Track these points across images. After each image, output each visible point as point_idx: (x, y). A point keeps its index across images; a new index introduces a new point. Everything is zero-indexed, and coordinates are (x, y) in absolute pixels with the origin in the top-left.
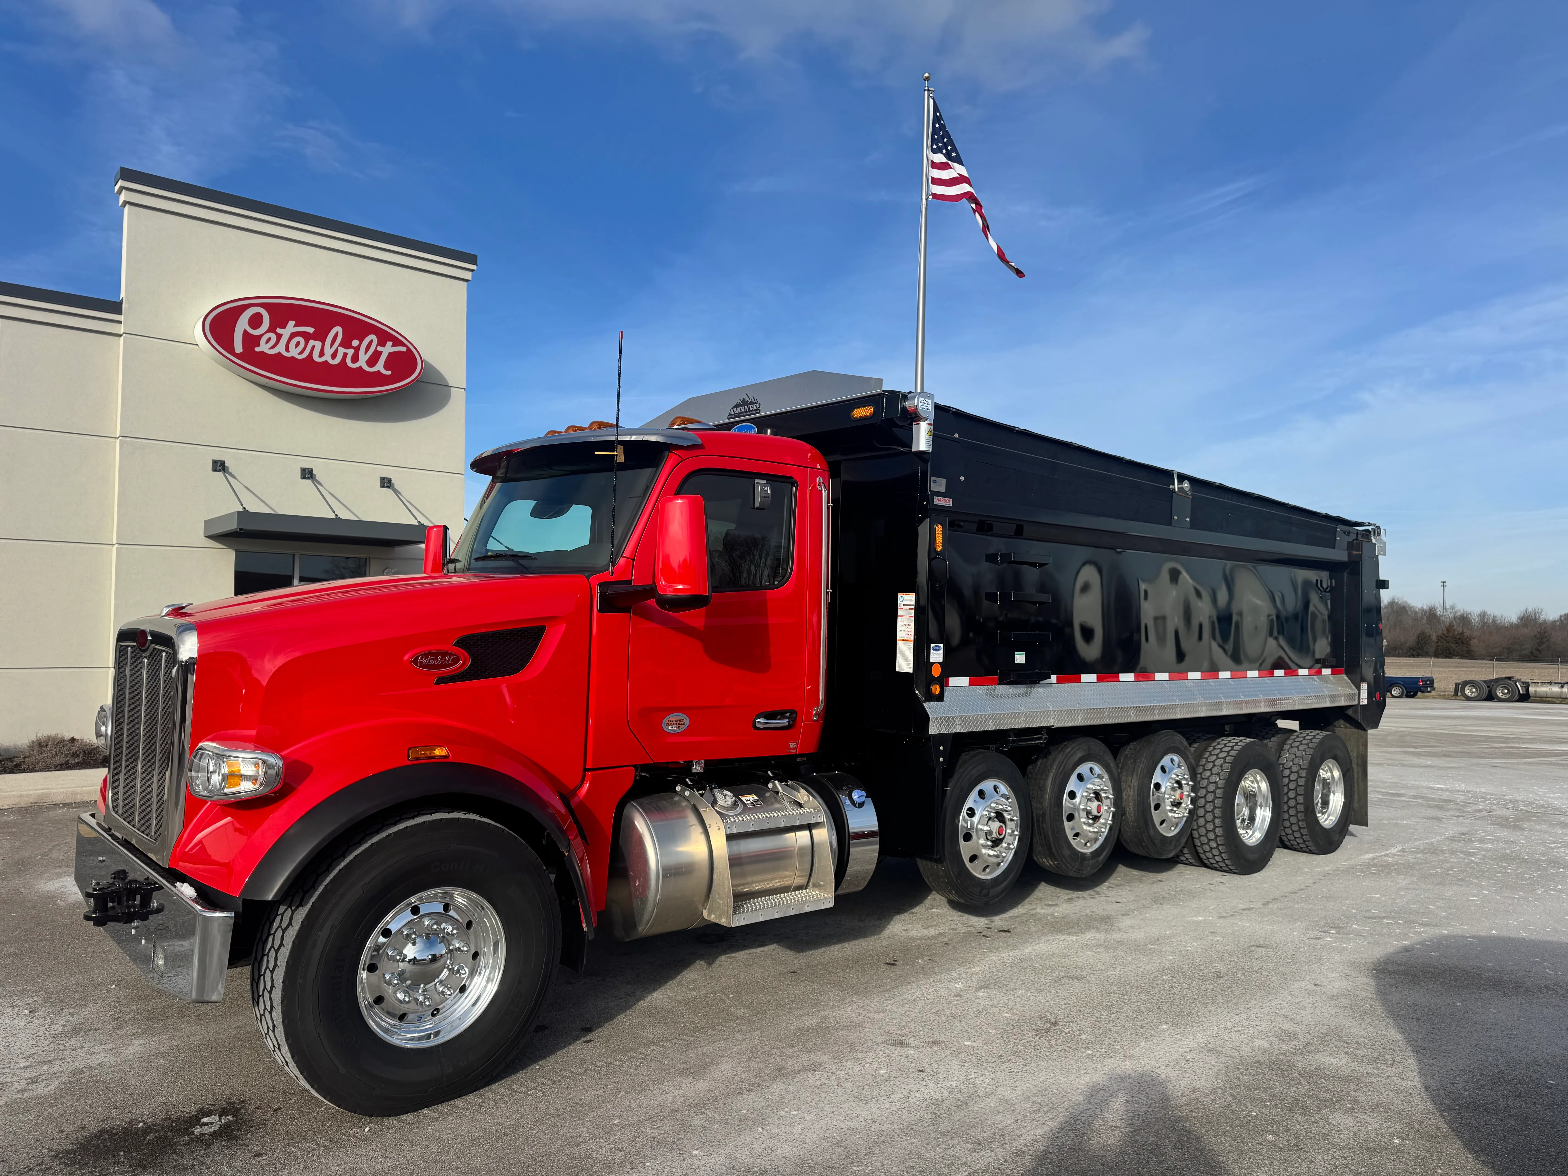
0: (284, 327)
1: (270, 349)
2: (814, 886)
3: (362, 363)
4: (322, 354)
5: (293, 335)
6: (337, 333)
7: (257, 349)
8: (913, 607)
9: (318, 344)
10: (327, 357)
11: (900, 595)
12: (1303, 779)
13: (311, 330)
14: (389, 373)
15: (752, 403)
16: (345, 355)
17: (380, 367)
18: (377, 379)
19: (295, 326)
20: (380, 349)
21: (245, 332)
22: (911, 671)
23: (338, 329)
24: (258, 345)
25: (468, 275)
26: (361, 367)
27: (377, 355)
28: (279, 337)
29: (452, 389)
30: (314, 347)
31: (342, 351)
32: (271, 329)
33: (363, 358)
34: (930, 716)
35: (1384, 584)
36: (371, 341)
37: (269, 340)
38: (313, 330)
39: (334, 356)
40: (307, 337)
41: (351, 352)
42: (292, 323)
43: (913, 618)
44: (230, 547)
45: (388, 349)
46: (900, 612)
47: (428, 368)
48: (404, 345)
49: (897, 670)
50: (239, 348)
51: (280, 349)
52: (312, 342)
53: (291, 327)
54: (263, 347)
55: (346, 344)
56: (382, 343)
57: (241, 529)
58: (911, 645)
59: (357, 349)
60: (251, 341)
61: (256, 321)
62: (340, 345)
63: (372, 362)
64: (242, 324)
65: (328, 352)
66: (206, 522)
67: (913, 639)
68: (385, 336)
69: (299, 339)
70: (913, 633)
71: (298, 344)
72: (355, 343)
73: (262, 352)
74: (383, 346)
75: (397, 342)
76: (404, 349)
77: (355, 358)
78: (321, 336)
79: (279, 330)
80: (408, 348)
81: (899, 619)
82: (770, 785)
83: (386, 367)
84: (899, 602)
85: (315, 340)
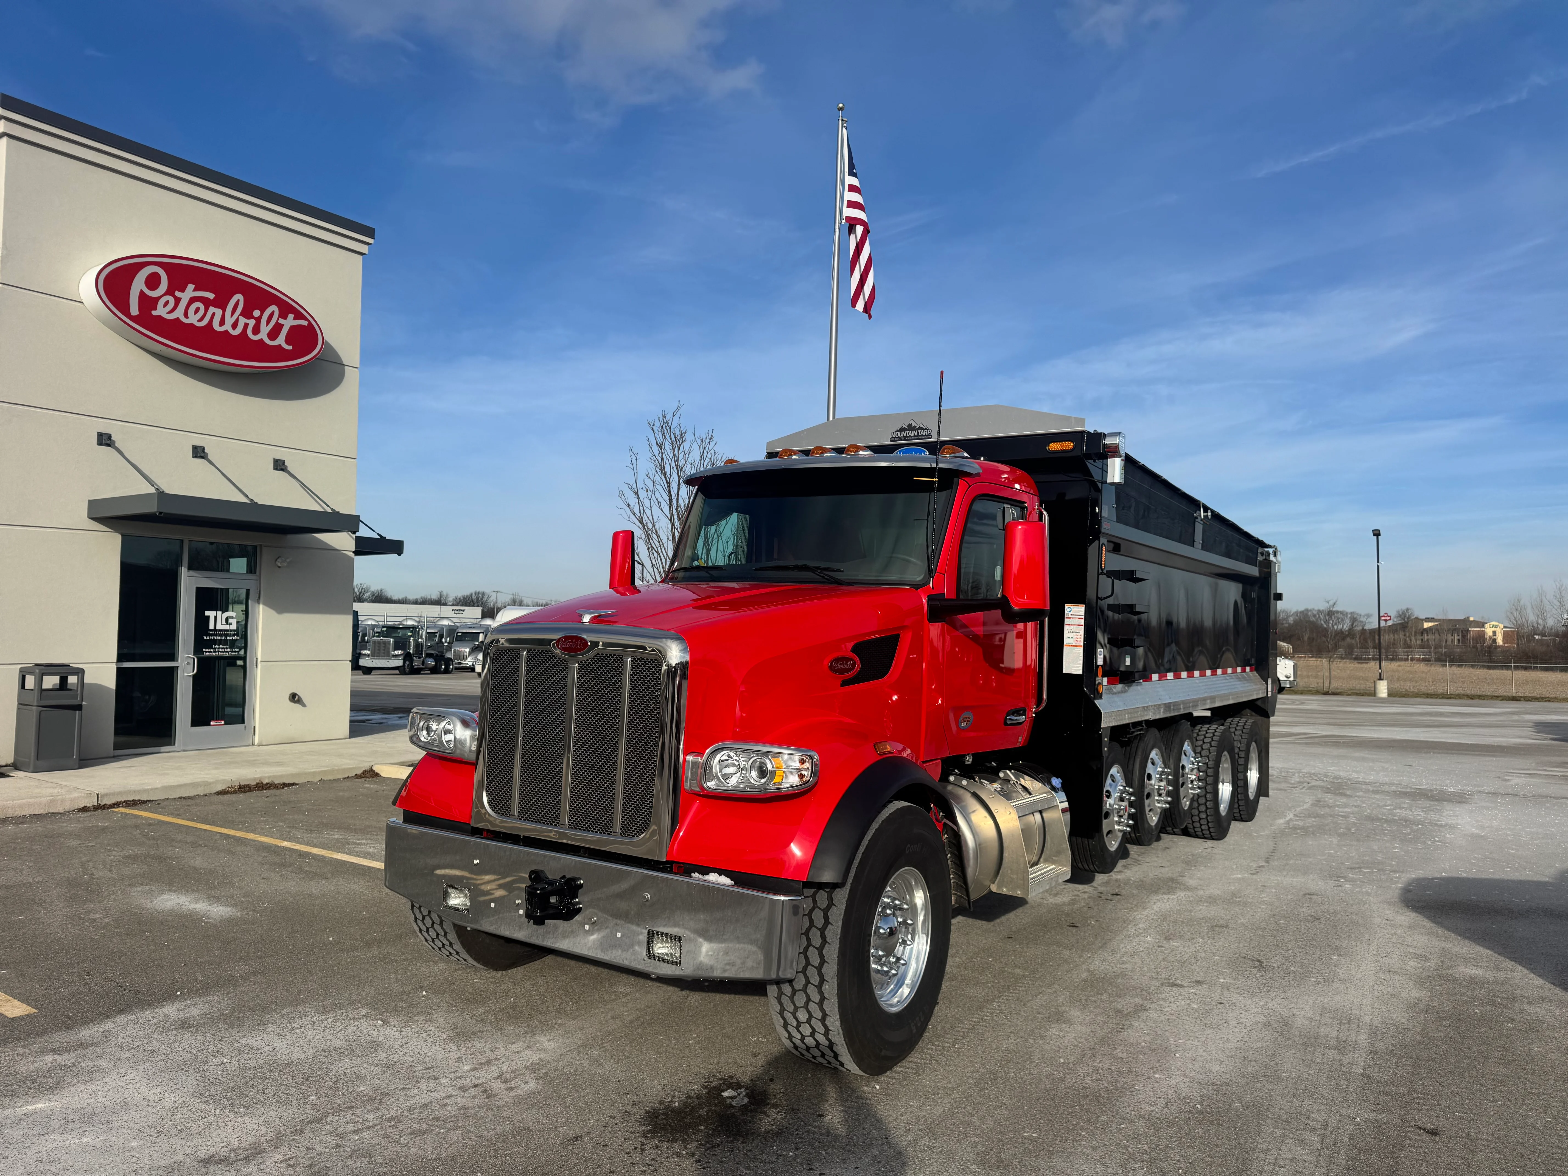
0: (183, 290)
1: (169, 313)
2: (1046, 861)
3: (263, 335)
4: (222, 323)
5: (192, 300)
6: (238, 301)
7: (154, 313)
8: (1083, 617)
9: (219, 312)
10: (228, 327)
11: (1067, 607)
12: (1243, 759)
13: (211, 296)
14: (290, 348)
15: (920, 428)
16: (246, 325)
17: (281, 341)
18: (278, 354)
19: (195, 290)
20: (281, 321)
21: (142, 294)
22: (1081, 672)
23: (238, 297)
24: (156, 309)
25: (364, 249)
26: (262, 339)
27: (278, 328)
28: (178, 300)
29: (346, 367)
30: (214, 314)
31: (242, 321)
32: (169, 292)
33: (265, 330)
34: (1102, 711)
35: (1279, 597)
36: (273, 313)
37: (166, 303)
38: (214, 296)
39: (235, 326)
40: (207, 303)
41: (252, 322)
42: (191, 287)
43: (1083, 627)
44: (116, 530)
45: (289, 322)
46: (1066, 621)
47: (327, 346)
48: (306, 319)
49: (1064, 671)
50: (134, 310)
51: (179, 314)
52: (212, 309)
53: (190, 291)
54: (161, 311)
55: (247, 314)
56: (283, 315)
57: (161, 513)
58: (1081, 650)
59: (258, 320)
60: (147, 303)
61: (153, 281)
62: (241, 315)
63: (274, 334)
64: (138, 284)
65: (229, 321)
66: (91, 502)
67: (1082, 644)
68: (287, 308)
69: (199, 304)
70: (1082, 640)
71: (197, 310)
72: (256, 313)
73: (160, 316)
74: (285, 318)
75: (299, 316)
76: (305, 323)
77: (257, 330)
78: (221, 303)
79: (177, 294)
80: (310, 323)
81: (1066, 627)
82: (1001, 775)
83: (288, 341)
84: (1066, 612)
85: (215, 307)
